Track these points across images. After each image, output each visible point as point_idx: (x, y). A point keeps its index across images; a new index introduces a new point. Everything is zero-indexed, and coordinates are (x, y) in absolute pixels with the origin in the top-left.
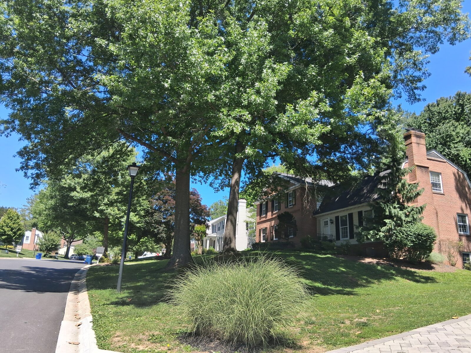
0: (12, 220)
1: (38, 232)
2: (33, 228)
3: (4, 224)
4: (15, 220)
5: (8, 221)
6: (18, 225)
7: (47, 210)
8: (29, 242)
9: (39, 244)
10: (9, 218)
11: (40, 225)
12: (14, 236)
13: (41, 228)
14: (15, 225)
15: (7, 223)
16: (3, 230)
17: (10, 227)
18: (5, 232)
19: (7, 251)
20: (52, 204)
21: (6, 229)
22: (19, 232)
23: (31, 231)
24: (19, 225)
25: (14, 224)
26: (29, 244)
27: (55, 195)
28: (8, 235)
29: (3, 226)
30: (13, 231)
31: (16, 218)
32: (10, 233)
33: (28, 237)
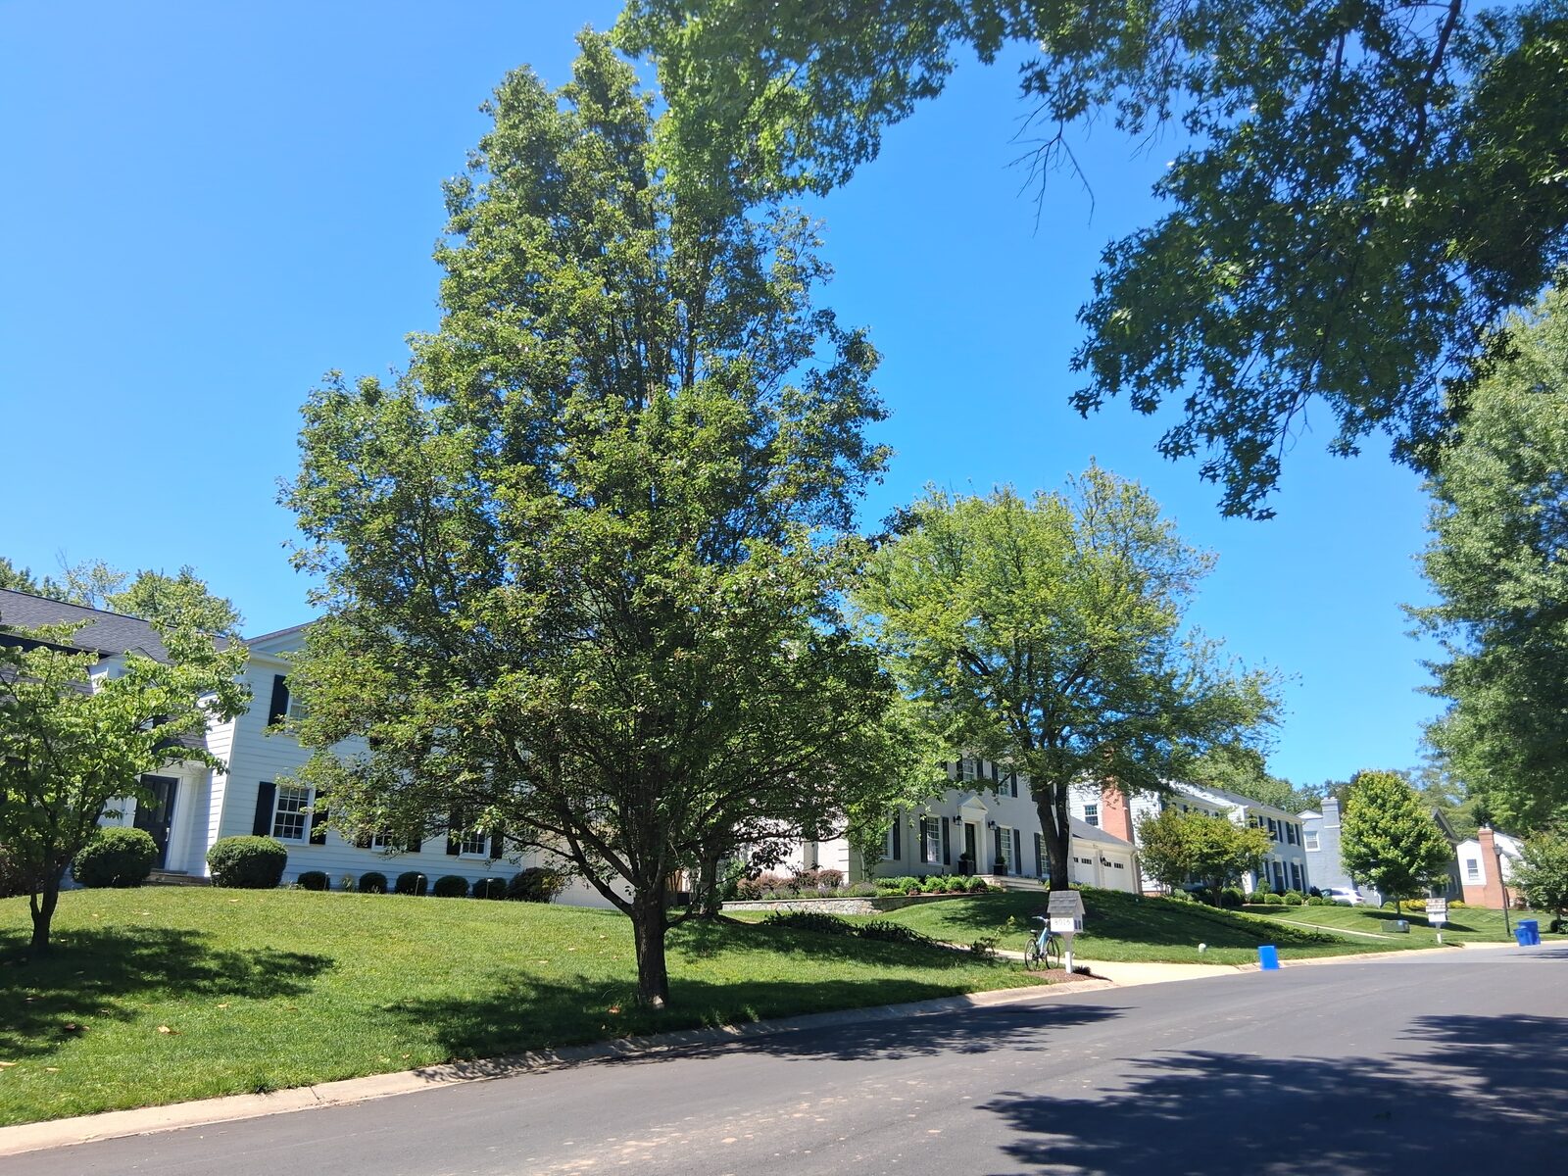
0: (1383, 805)
1: (1501, 840)
2: (1482, 829)
3: (1363, 826)
4: (1397, 806)
5: (1372, 812)
6: (1410, 824)
7: (1488, 735)
8: (1481, 878)
9: (1519, 885)
10: (1372, 800)
11: (1501, 813)
12: (1410, 864)
13: (1507, 822)
14: (1403, 825)
15: (1372, 820)
16: (1367, 845)
17: (1386, 832)
18: (1375, 853)
19: (1400, 923)
20: (1498, 705)
21: (1377, 842)
22: (1424, 846)
23: (1476, 839)
24: (1416, 821)
25: (1395, 818)
26: (1485, 888)
27: (1498, 660)
28: (1387, 862)
29: (1360, 834)
30: (1402, 844)
31: (1397, 797)
32: (1393, 854)
33: (1472, 863)
